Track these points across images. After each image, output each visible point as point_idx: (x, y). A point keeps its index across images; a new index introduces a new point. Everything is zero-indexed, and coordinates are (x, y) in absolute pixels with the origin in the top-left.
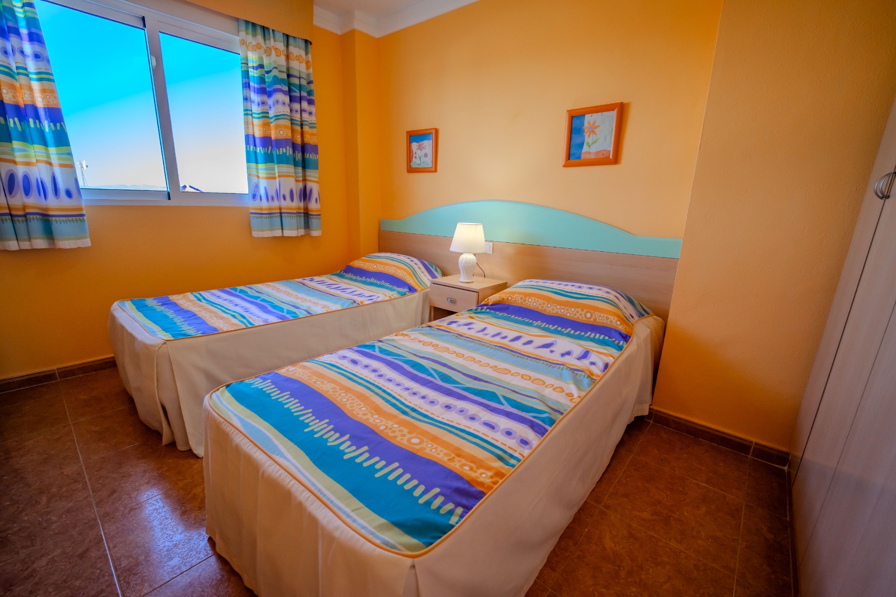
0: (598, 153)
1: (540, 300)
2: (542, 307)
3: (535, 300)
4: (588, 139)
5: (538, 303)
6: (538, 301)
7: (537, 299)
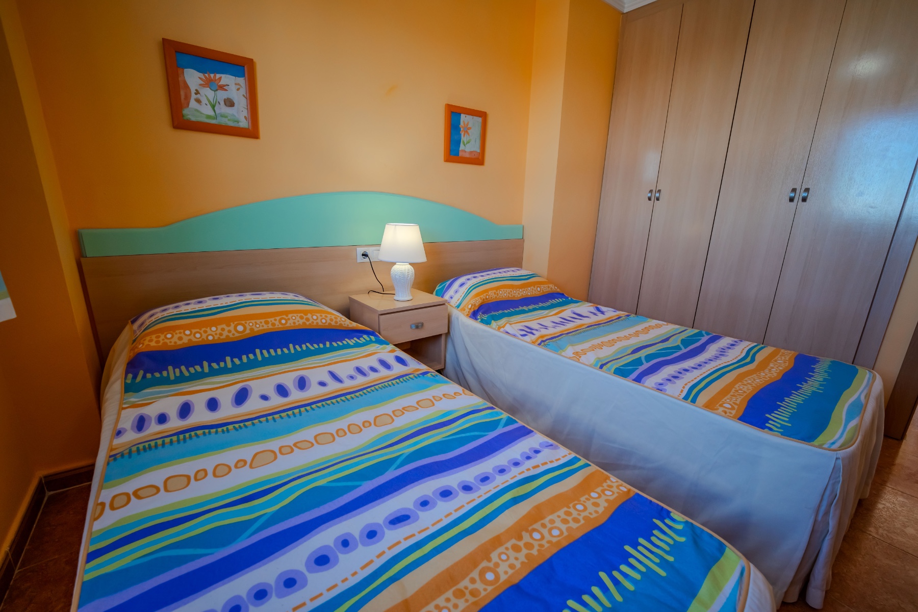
0: (471, 152)
1: (508, 290)
2: (511, 295)
3: (504, 291)
4: (464, 139)
5: (507, 293)
6: (506, 291)
7: (505, 290)
